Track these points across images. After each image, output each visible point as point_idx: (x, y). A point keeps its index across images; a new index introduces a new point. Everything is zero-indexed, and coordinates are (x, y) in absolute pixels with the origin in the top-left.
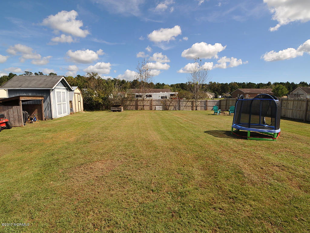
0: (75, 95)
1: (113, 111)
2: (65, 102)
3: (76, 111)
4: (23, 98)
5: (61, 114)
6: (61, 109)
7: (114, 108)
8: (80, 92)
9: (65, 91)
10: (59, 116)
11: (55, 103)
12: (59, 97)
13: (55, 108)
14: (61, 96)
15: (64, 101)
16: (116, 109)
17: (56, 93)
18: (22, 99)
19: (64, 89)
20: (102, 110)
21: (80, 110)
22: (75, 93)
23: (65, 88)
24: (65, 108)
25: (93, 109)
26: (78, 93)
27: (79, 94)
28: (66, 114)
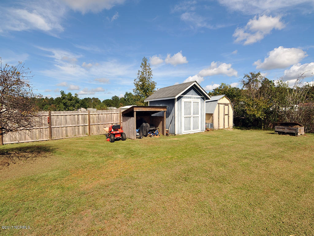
0: (219, 106)
1: (280, 133)
2: (198, 114)
3: (219, 127)
4: (138, 108)
5: (190, 129)
6: (190, 124)
7: (281, 127)
8: (229, 103)
9: (199, 100)
10: (184, 132)
11: (181, 116)
12: (188, 108)
13: (180, 122)
14: (190, 107)
15: (196, 113)
16: (286, 130)
17: (183, 103)
18: (136, 110)
19: (198, 98)
20: (265, 129)
21: (226, 127)
22: (219, 104)
23: (199, 96)
24: (197, 123)
25: (250, 126)
26: (224, 104)
27: (226, 104)
28: (199, 130)
